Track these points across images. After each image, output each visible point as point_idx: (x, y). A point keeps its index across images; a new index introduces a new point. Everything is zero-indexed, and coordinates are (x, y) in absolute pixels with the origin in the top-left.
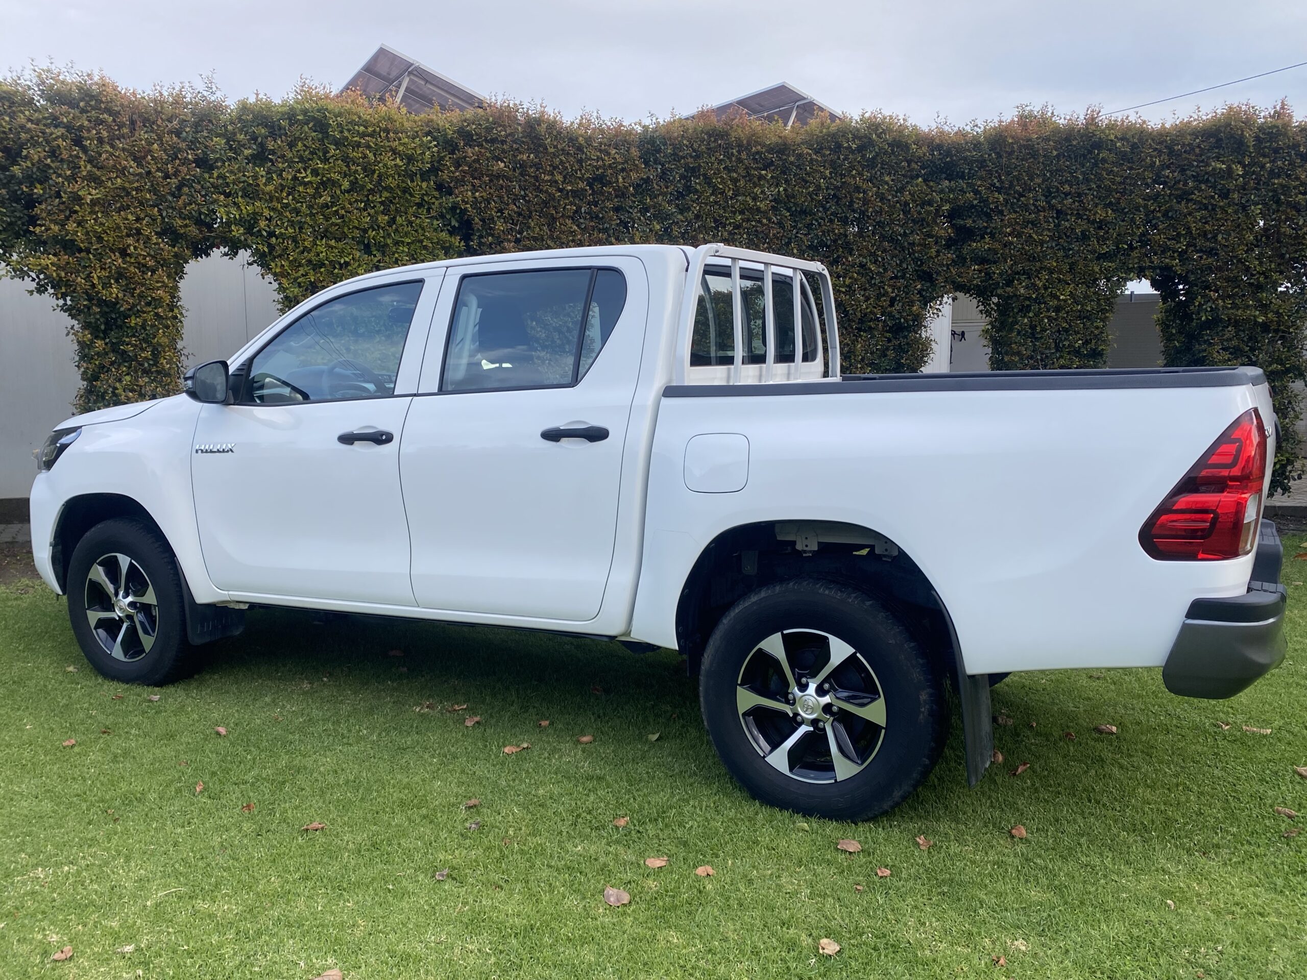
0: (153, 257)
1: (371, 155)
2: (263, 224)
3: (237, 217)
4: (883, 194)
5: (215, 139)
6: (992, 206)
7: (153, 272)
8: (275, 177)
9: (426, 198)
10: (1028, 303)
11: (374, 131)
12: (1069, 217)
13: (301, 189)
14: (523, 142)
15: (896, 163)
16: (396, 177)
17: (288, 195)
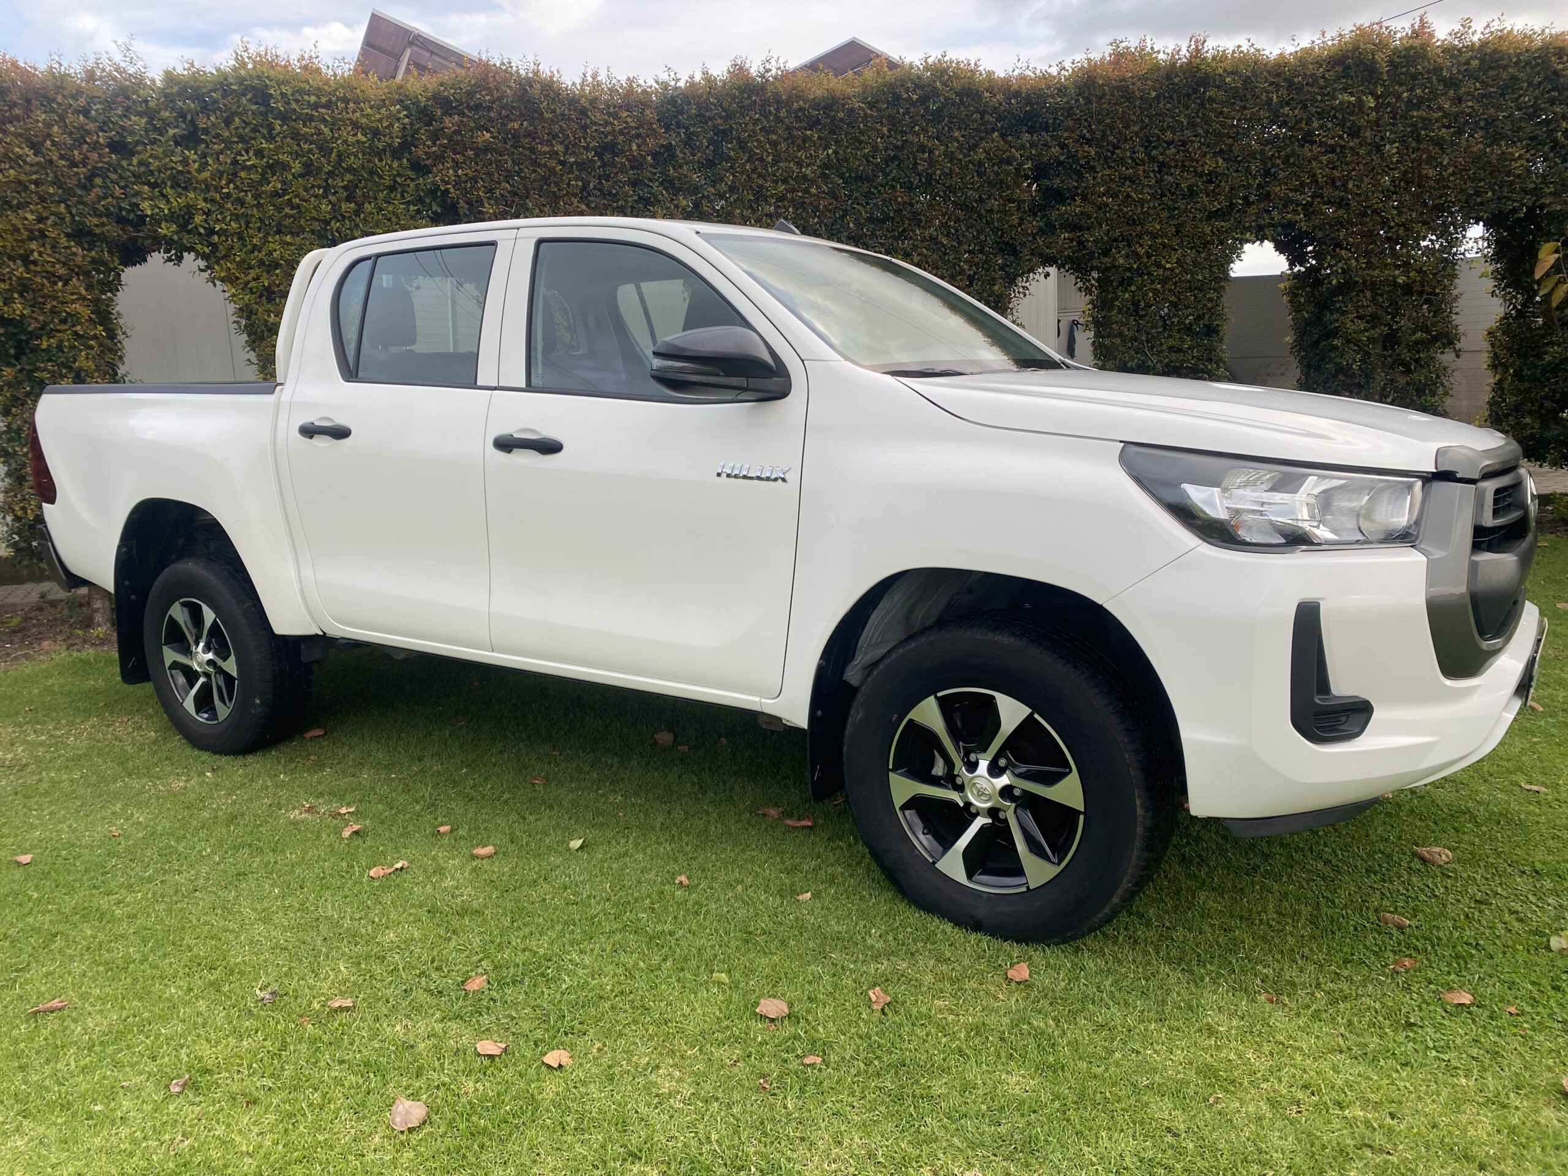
0: (64, 264)
1: (326, 130)
2: (198, 219)
3: (166, 211)
4: (953, 153)
5: (133, 118)
6: (1082, 162)
7: (66, 284)
8: (210, 161)
9: (398, 180)
10: (1129, 274)
11: (330, 101)
12: (1172, 170)
13: (243, 174)
14: (514, 108)
15: (966, 115)
16: (360, 156)
17: (229, 182)
